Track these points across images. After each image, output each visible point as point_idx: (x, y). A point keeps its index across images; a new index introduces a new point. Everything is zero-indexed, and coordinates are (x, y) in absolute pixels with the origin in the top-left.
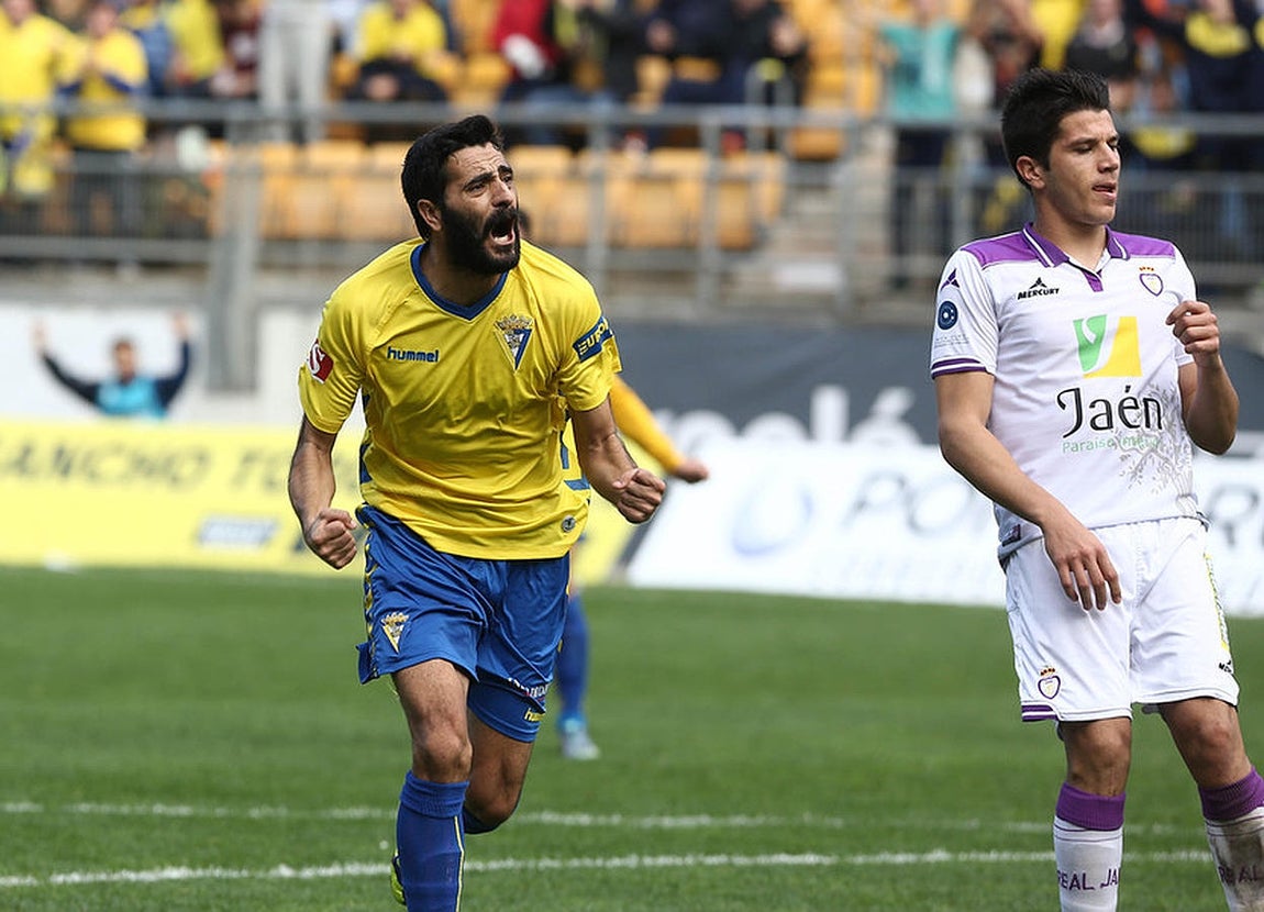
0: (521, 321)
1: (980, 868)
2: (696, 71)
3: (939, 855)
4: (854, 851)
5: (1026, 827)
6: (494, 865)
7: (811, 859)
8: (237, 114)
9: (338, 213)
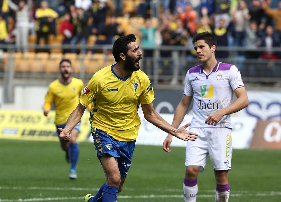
0: (136, 82)
1: (161, 198)
2: (102, 38)
3: (152, 196)
4: (135, 195)
5: (170, 190)
6: (63, 198)
7: (127, 197)
8: (9, 47)
9: (30, 66)
